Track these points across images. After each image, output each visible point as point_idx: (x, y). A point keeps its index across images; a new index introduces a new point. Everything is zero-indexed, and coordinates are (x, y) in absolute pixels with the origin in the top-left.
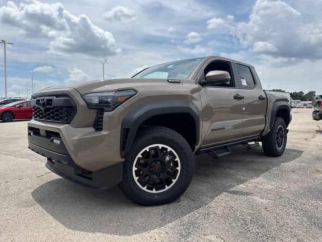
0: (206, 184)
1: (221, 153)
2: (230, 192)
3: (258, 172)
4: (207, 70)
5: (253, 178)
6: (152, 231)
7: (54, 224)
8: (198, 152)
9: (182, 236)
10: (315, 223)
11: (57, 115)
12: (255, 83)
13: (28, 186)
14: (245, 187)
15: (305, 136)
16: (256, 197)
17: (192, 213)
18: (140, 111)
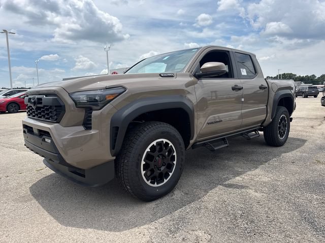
0: (201, 177)
1: (218, 146)
2: (226, 186)
3: (256, 164)
4: (202, 62)
5: (251, 170)
6: (142, 227)
7: (48, 219)
8: (194, 146)
9: (171, 231)
10: (305, 218)
11: (48, 114)
12: (256, 72)
13: (27, 181)
14: (241, 179)
15: (312, 123)
16: (250, 190)
17: (184, 208)
18: (130, 109)
